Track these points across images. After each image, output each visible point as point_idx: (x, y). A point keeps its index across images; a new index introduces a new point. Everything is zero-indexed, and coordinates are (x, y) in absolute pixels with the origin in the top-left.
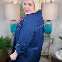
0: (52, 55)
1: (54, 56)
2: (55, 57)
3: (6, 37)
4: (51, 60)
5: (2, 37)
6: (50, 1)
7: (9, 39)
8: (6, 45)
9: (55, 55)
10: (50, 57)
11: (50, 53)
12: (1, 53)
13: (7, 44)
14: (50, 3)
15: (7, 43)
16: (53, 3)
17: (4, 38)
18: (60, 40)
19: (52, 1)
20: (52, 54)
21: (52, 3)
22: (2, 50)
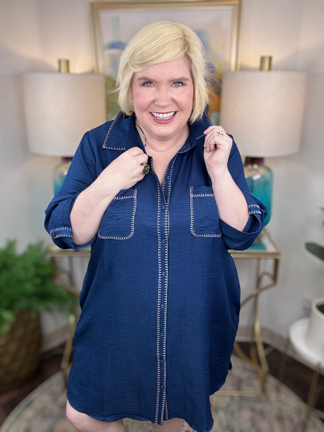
0: (268, 341)
1: (281, 348)
2: (290, 353)
3: (30, 247)
4: (265, 367)
5: (11, 245)
6: (262, 59)
7: (48, 257)
8: (29, 287)
9: (288, 342)
10: (262, 352)
11: (262, 329)
12: (6, 328)
13: (37, 281)
14: (261, 68)
15: (37, 276)
16: (278, 69)
17: (20, 249)
18: (315, 260)
19: (270, 58)
20: (272, 335)
21: (270, 68)
22: (8, 316)
